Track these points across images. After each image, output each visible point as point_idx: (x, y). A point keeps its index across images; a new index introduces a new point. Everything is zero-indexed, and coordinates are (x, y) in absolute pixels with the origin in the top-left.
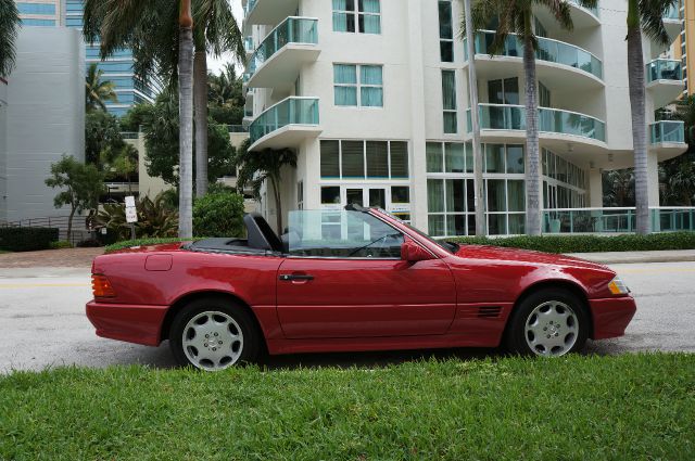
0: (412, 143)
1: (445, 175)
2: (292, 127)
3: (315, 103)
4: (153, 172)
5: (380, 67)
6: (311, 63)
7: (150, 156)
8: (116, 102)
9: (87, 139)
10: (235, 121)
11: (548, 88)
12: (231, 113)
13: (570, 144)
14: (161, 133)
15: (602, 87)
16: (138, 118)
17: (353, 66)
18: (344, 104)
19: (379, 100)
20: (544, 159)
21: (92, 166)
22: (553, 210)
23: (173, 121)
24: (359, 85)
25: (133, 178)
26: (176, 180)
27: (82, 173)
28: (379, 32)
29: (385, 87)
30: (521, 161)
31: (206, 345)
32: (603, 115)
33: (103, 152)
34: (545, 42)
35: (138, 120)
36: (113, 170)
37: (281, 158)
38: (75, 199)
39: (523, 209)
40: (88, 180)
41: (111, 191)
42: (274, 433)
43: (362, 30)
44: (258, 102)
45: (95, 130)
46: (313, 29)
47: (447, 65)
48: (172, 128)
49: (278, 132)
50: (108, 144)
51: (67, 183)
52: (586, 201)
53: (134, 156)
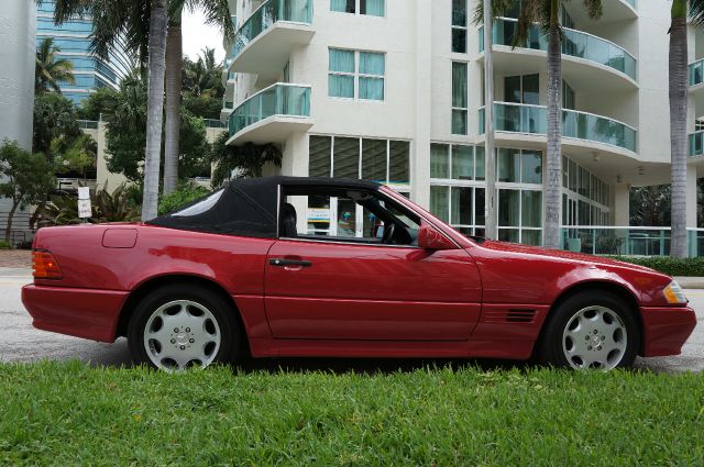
0: (415, 143)
1: (451, 182)
2: (278, 118)
3: (306, 93)
4: (114, 167)
5: (382, 54)
6: (303, 46)
7: (111, 148)
8: (73, 84)
9: (35, 124)
10: (212, 114)
11: (573, 88)
12: (207, 105)
13: (596, 152)
14: (125, 121)
15: (636, 90)
16: (98, 105)
17: (351, 52)
18: (340, 96)
19: (379, 92)
20: (565, 169)
21: (40, 154)
22: (572, 227)
23: (140, 108)
24: (357, 75)
25: (90, 174)
26: (140, 178)
27: (28, 162)
28: (382, 15)
29: (387, 78)
30: (539, 170)
31: (173, 342)
32: (636, 121)
33: (55, 142)
34: (573, 34)
35: (99, 107)
36: (66, 163)
37: (264, 154)
38: (17, 193)
39: (538, 225)
40: (34, 170)
41: (63, 186)
42: (250, 442)
43: (363, 11)
44: (240, 89)
45: (46, 114)
46: (307, 7)
47: (459, 57)
48: (138, 116)
49: (261, 123)
50: (61, 131)
51: (8, 172)
52: (610, 219)
53: (93, 148)
